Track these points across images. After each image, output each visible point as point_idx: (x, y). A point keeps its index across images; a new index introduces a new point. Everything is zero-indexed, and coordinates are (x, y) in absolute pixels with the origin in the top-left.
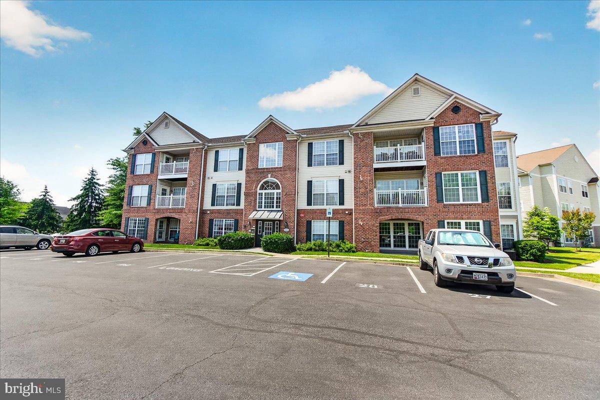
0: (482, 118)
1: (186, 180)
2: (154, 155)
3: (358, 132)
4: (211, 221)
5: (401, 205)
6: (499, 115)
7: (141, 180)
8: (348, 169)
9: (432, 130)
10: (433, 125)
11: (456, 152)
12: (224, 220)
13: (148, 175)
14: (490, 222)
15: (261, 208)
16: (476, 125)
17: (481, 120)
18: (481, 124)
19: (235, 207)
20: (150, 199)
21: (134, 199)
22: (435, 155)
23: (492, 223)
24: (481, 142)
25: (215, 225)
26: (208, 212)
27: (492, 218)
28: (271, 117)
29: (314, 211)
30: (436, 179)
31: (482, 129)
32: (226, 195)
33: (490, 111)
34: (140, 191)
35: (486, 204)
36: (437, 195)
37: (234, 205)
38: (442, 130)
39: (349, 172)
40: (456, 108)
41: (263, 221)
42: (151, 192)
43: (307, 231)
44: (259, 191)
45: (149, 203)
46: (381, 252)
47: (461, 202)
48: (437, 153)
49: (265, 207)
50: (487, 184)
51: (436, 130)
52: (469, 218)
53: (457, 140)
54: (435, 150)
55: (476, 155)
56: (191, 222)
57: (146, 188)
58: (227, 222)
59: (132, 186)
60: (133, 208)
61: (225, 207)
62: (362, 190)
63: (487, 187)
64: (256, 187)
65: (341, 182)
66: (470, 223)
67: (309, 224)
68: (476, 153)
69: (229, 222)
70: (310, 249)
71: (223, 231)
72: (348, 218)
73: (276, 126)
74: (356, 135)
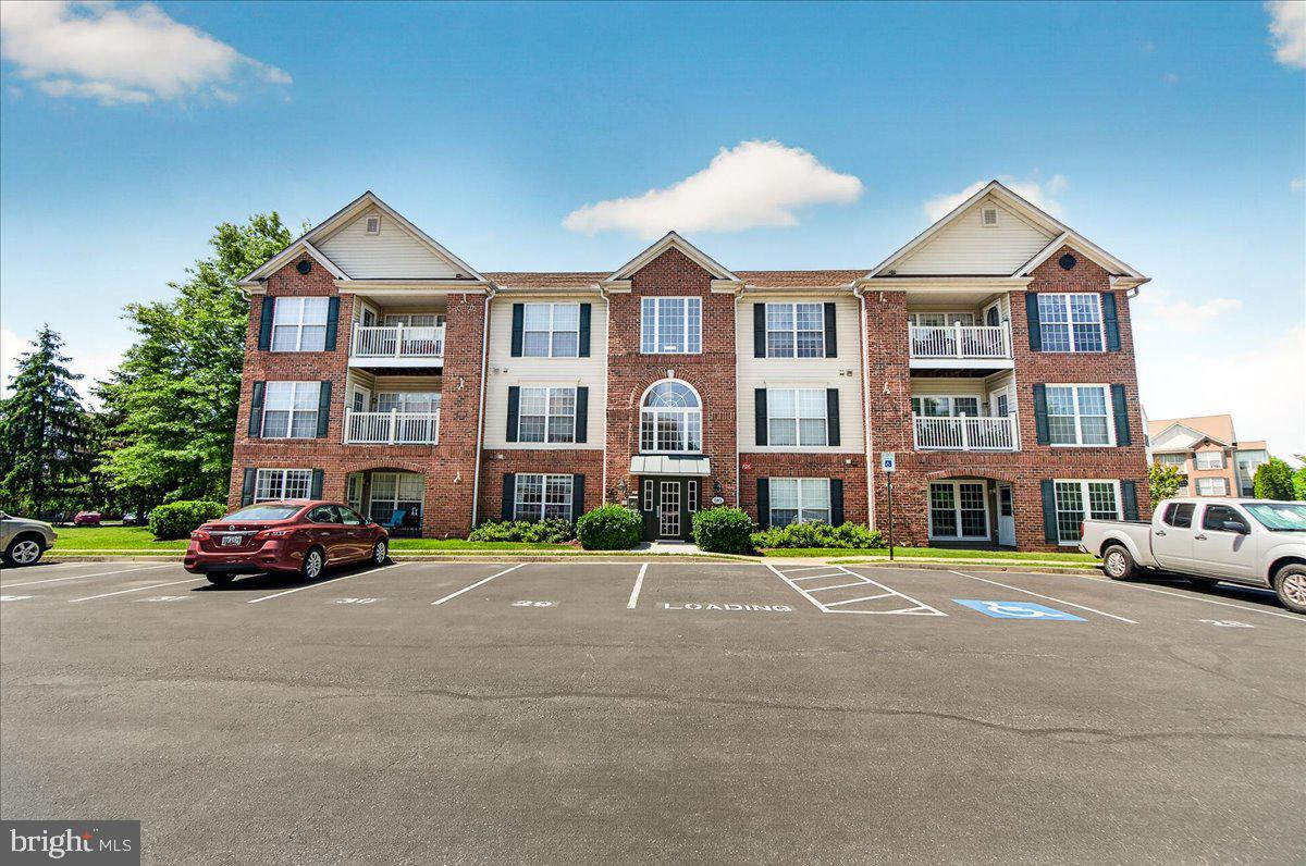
0: (1114, 284)
1: (441, 374)
2: (335, 303)
3: (877, 289)
4: (509, 480)
5: (966, 448)
6: (1144, 281)
7: (293, 367)
8: (846, 368)
9: (1023, 299)
10: (1026, 289)
11: (1067, 347)
12: (545, 476)
13: (317, 354)
14: (1133, 483)
15: (651, 448)
16: (1104, 295)
17: (1112, 288)
18: (1112, 294)
19: (573, 446)
20: (327, 421)
21: (270, 419)
22: (1032, 348)
23: (1138, 485)
24: (1113, 328)
25: (519, 490)
26: (501, 457)
27: (1137, 477)
28: (672, 236)
29: (775, 458)
30: (1035, 398)
31: (1115, 305)
32: (547, 416)
33: (1130, 273)
34: (290, 398)
35: (1124, 449)
36: (1038, 431)
37: (571, 440)
38: (1044, 299)
39: (850, 373)
40: (1067, 260)
41: (657, 479)
42: (329, 401)
43: (758, 503)
44: (643, 409)
45: (323, 431)
46: (932, 545)
47: (1079, 444)
48: (1035, 344)
49: (660, 448)
50: (1126, 411)
51: (1030, 297)
52: (1097, 477)
53: (1070, 323)
54: (1030, 338)
55: (1105, 355)
56: (459, 482)
57: (313, 388)
58: (553, 480)
59: (265, 383)
60: (268, 442)
61: (546, 446)
62: (888, 415)
63: (1126, 416)
64: (637, 399)
65: (833, 395)
66: (1097, 485)
67: (763, 486)
68: (1104, 350)
69: (559, 480)
70: (785, 544)
71: (543, 503)
72: (852, 474)
73: (683, 258)
74: (872, 297)
